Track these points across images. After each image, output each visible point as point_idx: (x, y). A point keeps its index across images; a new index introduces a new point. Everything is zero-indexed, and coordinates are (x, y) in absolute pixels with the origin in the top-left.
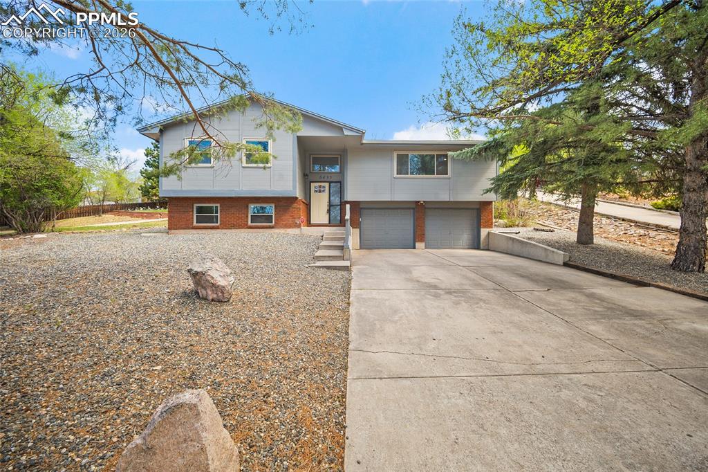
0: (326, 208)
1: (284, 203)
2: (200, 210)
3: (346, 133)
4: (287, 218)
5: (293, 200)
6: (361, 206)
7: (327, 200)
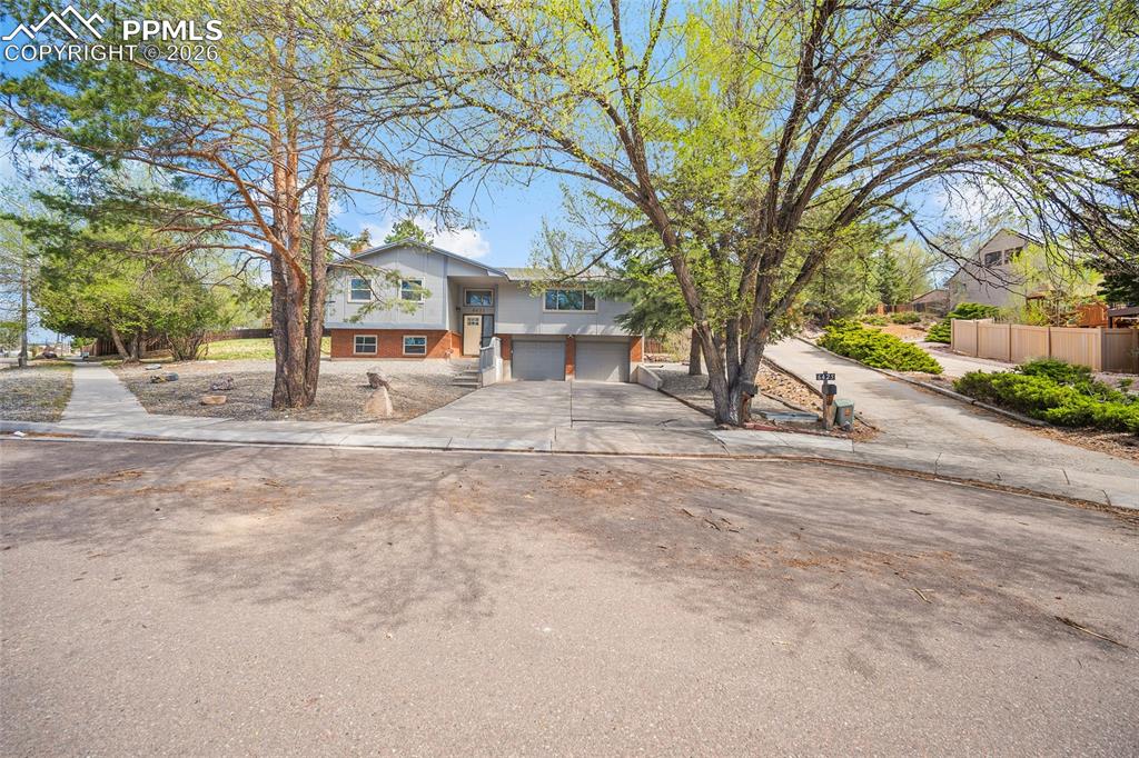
0: (479, 340)
1: (435, 336)
2: (360, 340)
3: (490, 274)
4: (437, 348)
5: (444, 332)
6: (514, 338)
7: (480, 331)
